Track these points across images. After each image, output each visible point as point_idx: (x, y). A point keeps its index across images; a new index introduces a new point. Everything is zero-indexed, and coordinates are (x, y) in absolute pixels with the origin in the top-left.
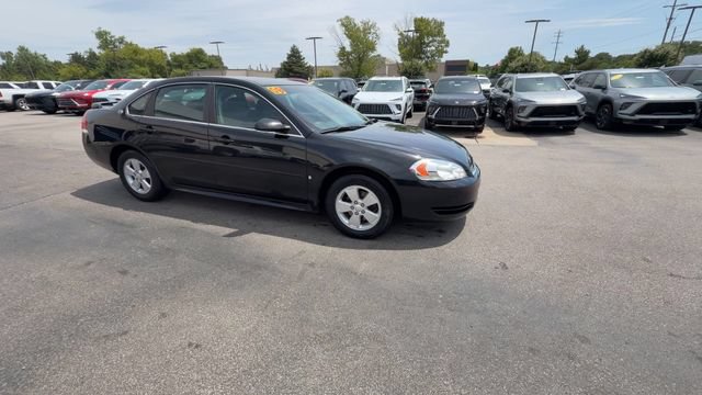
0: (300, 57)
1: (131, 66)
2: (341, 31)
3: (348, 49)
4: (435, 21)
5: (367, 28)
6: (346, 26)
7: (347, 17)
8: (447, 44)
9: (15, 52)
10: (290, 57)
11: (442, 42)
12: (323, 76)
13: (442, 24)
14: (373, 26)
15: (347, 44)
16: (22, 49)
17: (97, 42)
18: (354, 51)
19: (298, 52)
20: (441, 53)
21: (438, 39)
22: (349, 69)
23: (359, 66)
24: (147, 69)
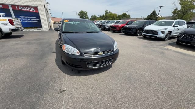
1: (109, 18)
9: (93, 15)
16: (94, 15)
17: (105, 13)
18: (182, 10)
19: (155, 12)
24: (112, 19)
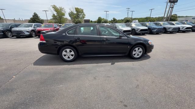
0: (38, 16)
2: (53, 9)
3: (56, 15)
4: (81, 9)
5: (61, 9)
6: (54, 8)
7: (54, 5)
8: (85, 15)
10: (33, 16)
11: (83, 14)
12: (50, 23)
13: (83, 10)
14: (63, 8)
15: (55, 13)
18: (58, 16)
20: (84, 17)
21: (82, 13)
22: (57, 21)
23: (60, 20)
